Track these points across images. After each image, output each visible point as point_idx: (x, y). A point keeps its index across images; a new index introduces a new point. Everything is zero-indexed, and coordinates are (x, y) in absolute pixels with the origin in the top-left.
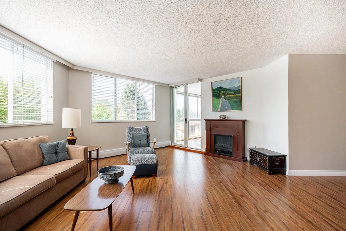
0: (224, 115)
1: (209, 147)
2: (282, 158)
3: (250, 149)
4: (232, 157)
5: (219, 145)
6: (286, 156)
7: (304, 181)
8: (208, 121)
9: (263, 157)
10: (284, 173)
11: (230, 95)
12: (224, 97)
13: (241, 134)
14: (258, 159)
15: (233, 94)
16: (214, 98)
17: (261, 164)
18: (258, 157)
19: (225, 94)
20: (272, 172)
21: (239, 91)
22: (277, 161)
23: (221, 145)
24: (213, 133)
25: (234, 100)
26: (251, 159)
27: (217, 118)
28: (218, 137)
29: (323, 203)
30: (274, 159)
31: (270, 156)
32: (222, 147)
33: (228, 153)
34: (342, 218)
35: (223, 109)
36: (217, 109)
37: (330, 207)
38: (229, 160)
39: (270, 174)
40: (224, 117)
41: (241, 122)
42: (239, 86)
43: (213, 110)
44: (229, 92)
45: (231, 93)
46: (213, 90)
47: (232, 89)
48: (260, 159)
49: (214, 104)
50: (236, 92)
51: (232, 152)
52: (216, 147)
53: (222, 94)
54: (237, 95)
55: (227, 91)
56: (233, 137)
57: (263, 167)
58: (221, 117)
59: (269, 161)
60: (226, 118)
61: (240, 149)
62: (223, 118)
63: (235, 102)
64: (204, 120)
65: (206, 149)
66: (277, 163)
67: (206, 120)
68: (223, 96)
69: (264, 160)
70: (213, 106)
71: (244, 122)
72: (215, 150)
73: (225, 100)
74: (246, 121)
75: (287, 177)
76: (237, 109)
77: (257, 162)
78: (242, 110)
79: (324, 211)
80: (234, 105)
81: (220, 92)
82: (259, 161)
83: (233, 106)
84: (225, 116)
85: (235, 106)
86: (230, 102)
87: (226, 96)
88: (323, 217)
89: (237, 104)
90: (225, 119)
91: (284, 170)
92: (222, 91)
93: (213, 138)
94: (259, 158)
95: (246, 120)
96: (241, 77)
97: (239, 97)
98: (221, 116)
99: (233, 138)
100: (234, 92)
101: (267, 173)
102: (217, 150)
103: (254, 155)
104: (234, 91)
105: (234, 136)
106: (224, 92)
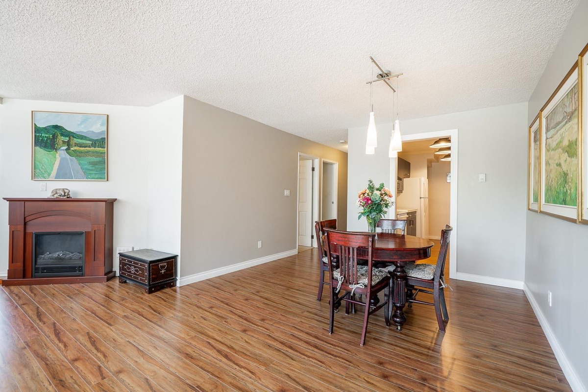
0: (63, 189)
1: (20, 265)
2: (171, 261)
3: (121, 255)
4: (82, 275)
5: (50, 255)
6: (177, 256)
7: (198, 289)
8: (18, 202)
9: (141, 265)
10: (173, 283)
11: (80, 147)
12: (66, 150)
13: (102, 227)
14: (133, 270)
15: (89, 147)
16: (38, 148)
17: (137, 278)
18: (133, 267)
19: (68, 144)
20: (154, 288)
21: (103, 142)
22: (163, 267)
23: (56, 255)
24: (33, 229)
25: (90, 157)
26: (122, 273)
27: (47, 195)
28: (46, 239)
29: (212, 316)
30: (158, 264)
31: (151, 262)
32: (59, 259)
33: (73, 269)
34: (228, 329)
35: (62, 175)
36: (46, 175)
37: (218, 319)
38: (73, 285)
39: (150, 292)
40: (65, 193)
41: (104, 203)
42: (103, 132)
43: (34, 176)
44: (80, 141)
45: (83, 143)
46: (37, 130)
47: (87, 136)
48: (136, 271)
49: (37, 163)
50: (95, 143)
51: (82, 267)
52: (40, 261)
53: (61, 142)
54: (97, 149)
55: (74, 137)
56: (84, 234)
57: (140, 283)
58: (57, 193)
59: (149, 271)
60: (68, 194)
61: (101, 256)
62: (60, 196)
63: (94, 164)
64: (4, 199)
65: (10, 272)
66: (163, 271)
67: (10, 200)
68: (65, 148)
69: (142, 270)
70: (34, 167)
71: (110, 204)
72: (37, 269)
73: (68, 157)
74: (115, 201)
75: (178, 290)
76: (97, 176)
77: (131, 276)
78: (108, 180)
79: (211, 327)
80: (91, 168)
81: (54, 137)
82: (135, 274)
83: (89, 170)
84: (66, 191)
85: (92, 170)
86: (81, 162)
87: (72, 149)
88: (207, 339)
89: (97, 166)
90: (65, 197)
91: (174, 279)
92: (62, 135)
93: (31, 242)
94: (135, 267)
95: (116, 199)
96: (108, 116)
97: (101, 153)
98: (55, 192)
99: (84, 237)
100: (91, 142)
101: (146, 292)
102: (44, 269)
103: (126, 264)
104: (90, 140)
105: (89, 232)
106: (68, 138)
